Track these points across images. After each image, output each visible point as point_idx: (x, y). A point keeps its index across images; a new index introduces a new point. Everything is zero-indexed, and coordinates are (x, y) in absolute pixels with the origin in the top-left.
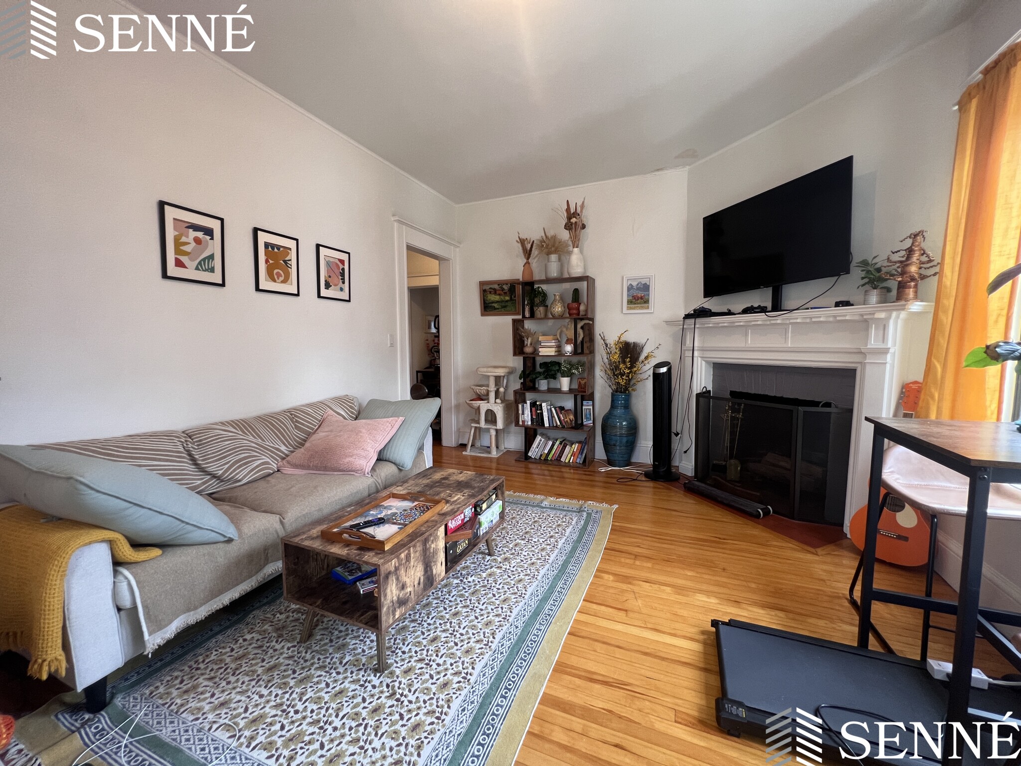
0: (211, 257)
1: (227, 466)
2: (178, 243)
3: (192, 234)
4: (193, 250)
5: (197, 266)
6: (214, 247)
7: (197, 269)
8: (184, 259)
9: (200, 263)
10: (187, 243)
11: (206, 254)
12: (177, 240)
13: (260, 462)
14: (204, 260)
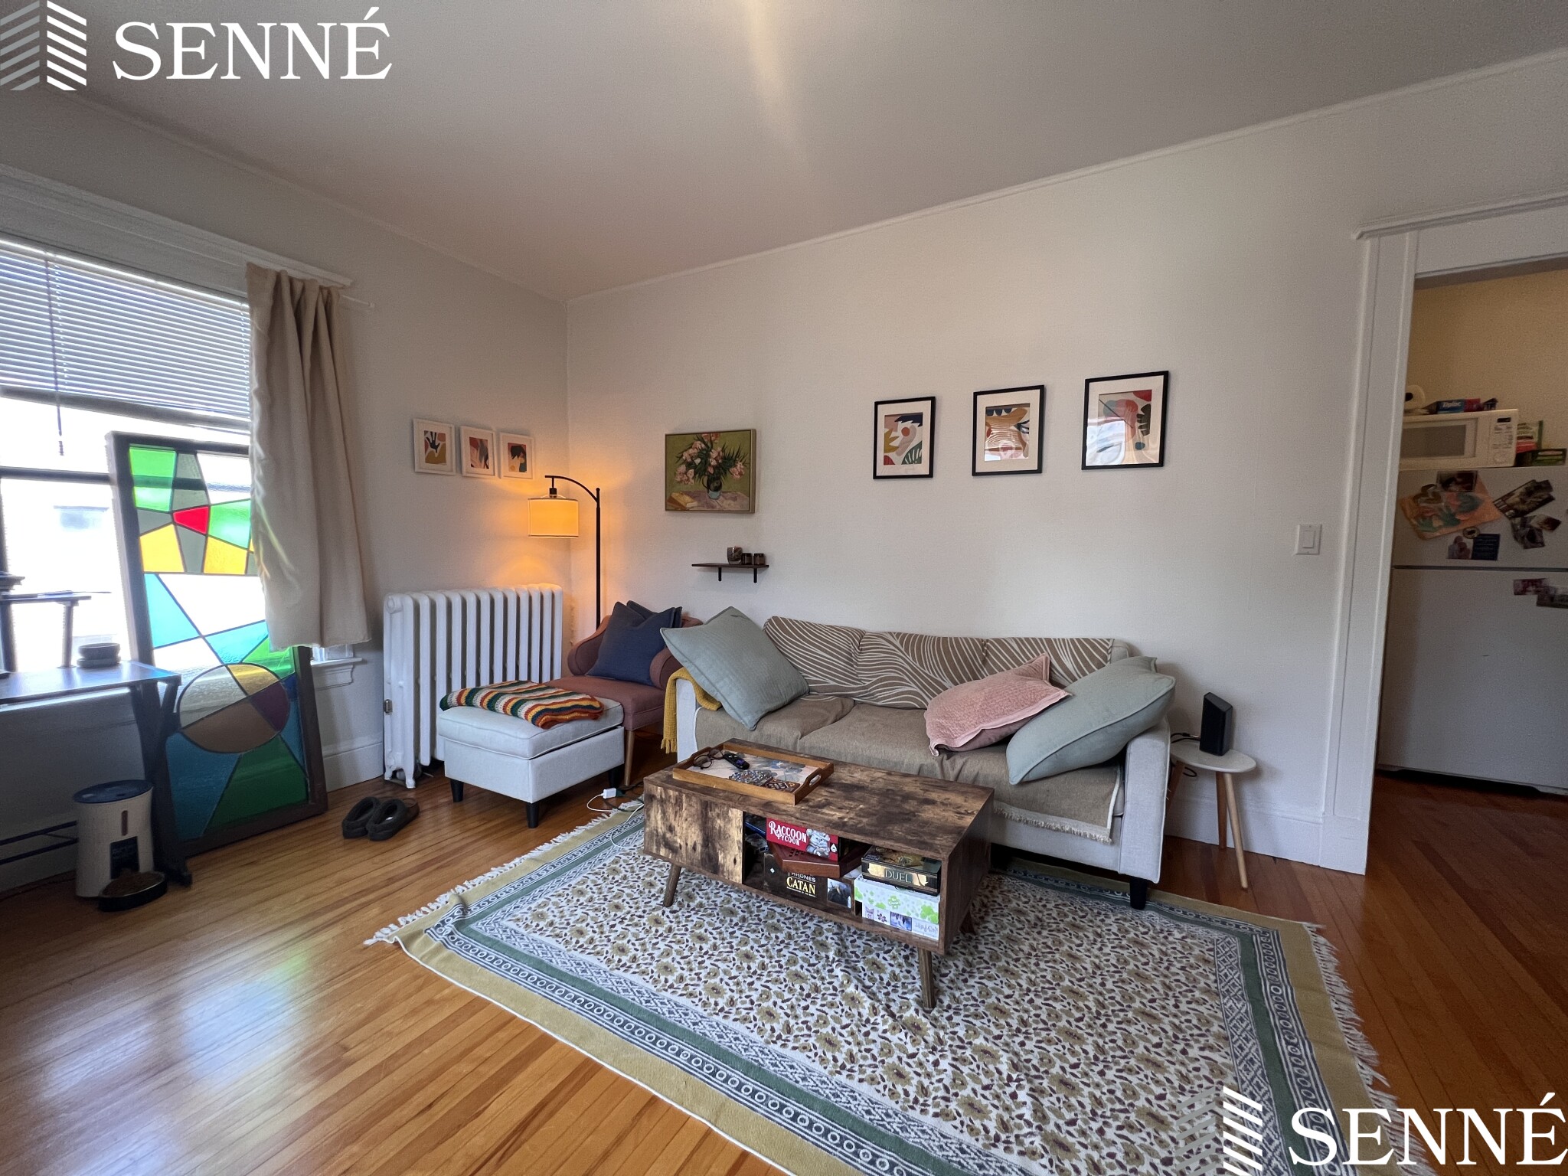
0: (920, 446)
1: (874, 679)
2: (888, 439)
3: (901, 425)
4: (901, 444)
5: (904, 461)
6: (923, 433)
7: (904, 463)
8: (892, 455)
9: (907, 456)
10: (896, 438)
11: (914, 443)
12: (887, 435)
13: (910, 689)
14: (911, 451)
